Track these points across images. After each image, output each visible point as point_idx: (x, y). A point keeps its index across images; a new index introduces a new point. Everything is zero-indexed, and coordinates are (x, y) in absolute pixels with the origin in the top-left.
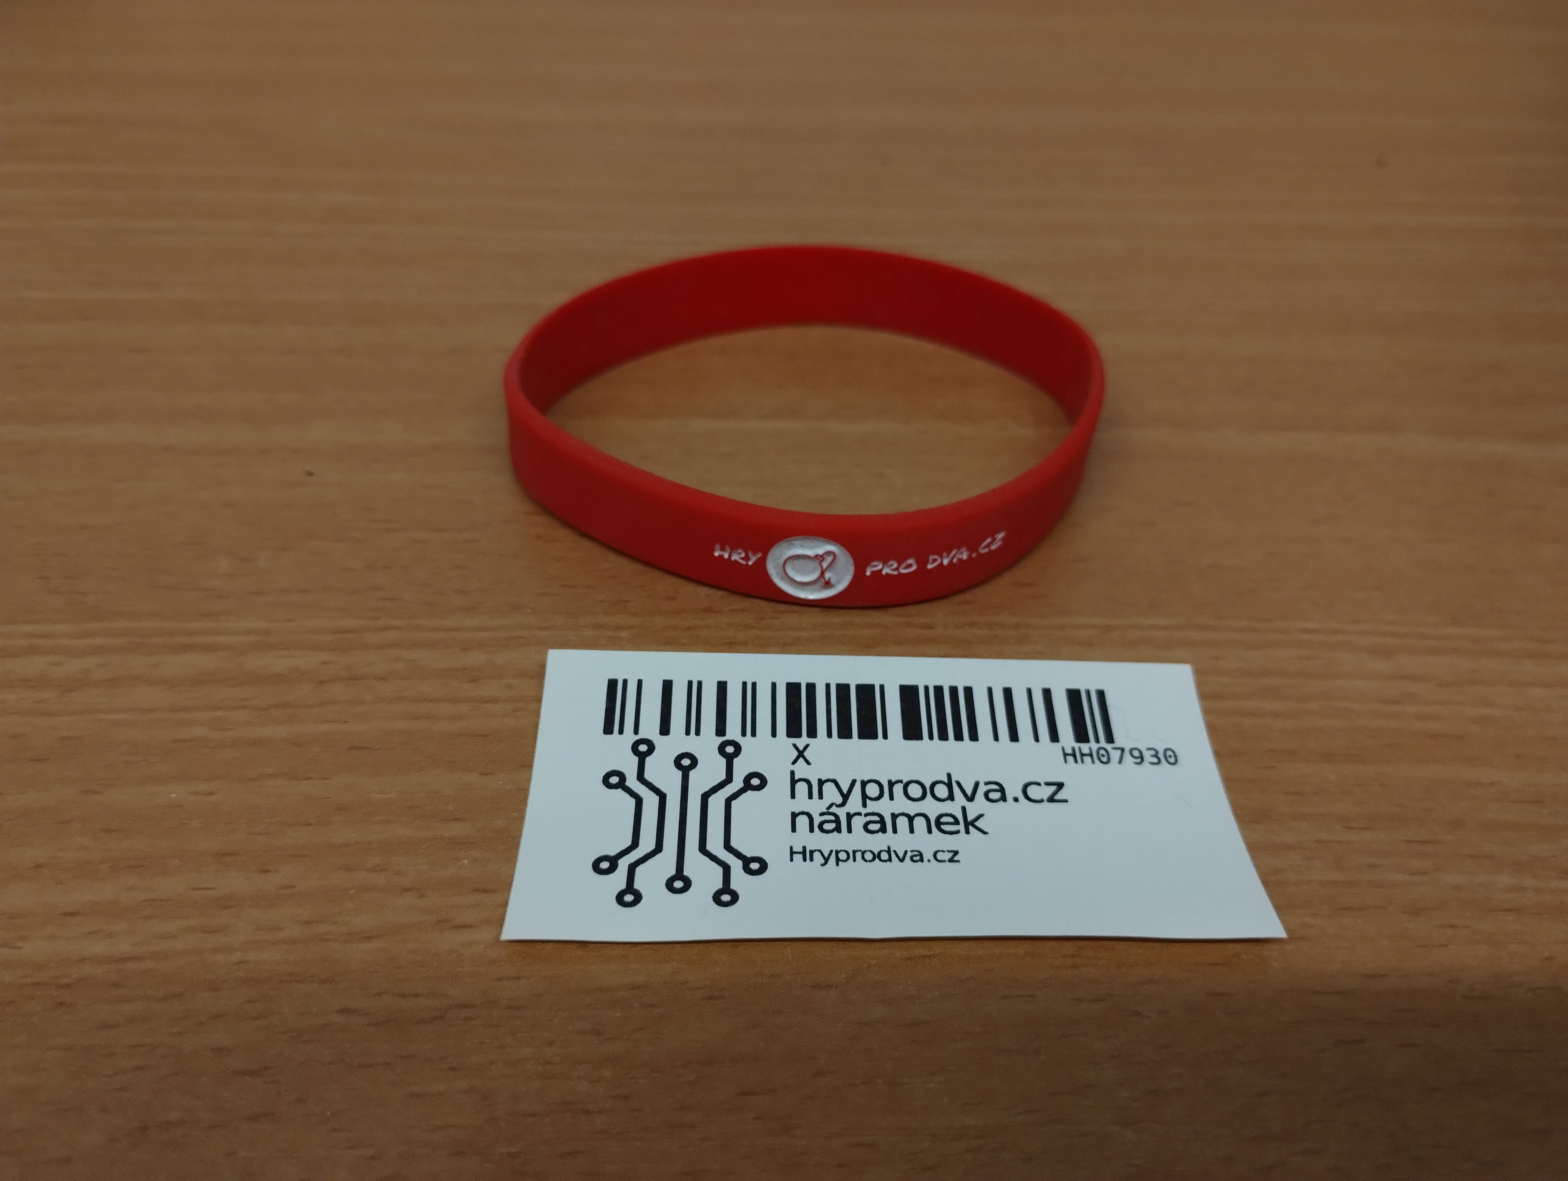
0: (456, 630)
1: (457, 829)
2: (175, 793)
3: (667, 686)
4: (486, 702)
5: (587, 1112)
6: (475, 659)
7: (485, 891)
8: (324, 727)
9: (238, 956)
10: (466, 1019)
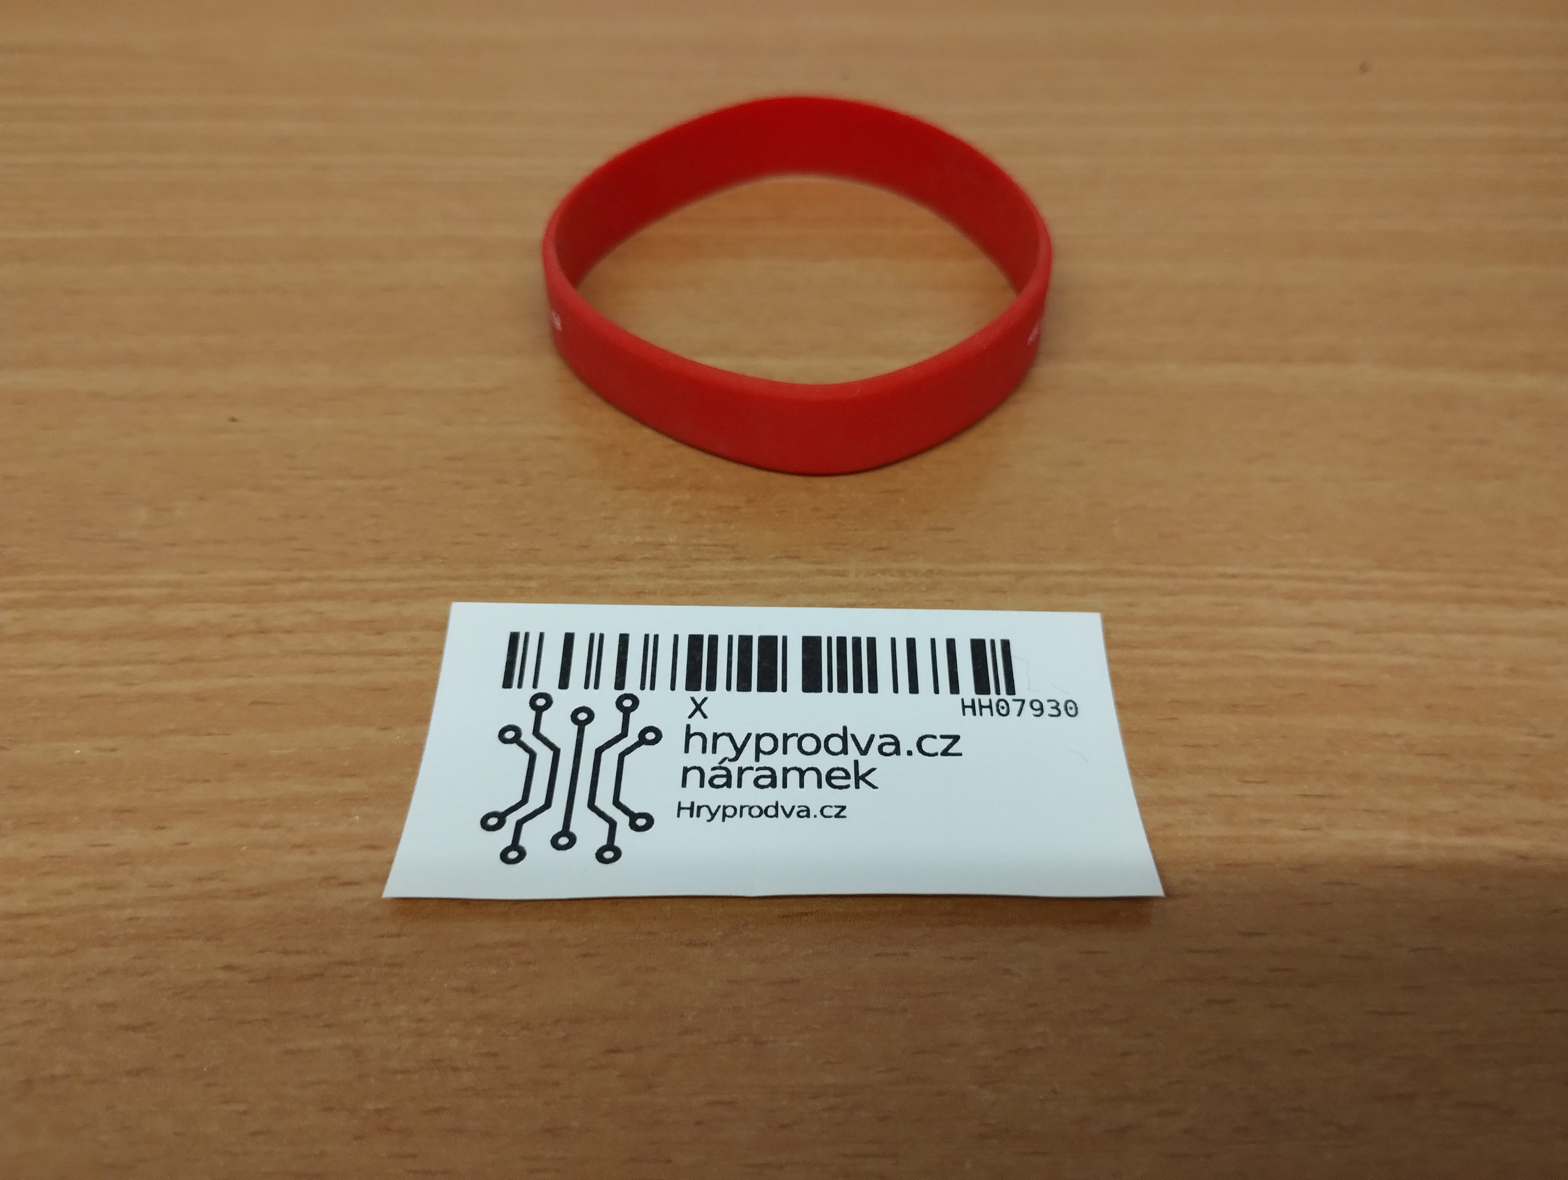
0: (367, 580)
1: (350, 785)
2: (79, 749)
3: (569, 639)
4: (390, 655)
5: (455, 1069)
6: (384, 610)
7: (374, 848)
8: (229, 682)
9: (128, 912)
10: (345, 977)
